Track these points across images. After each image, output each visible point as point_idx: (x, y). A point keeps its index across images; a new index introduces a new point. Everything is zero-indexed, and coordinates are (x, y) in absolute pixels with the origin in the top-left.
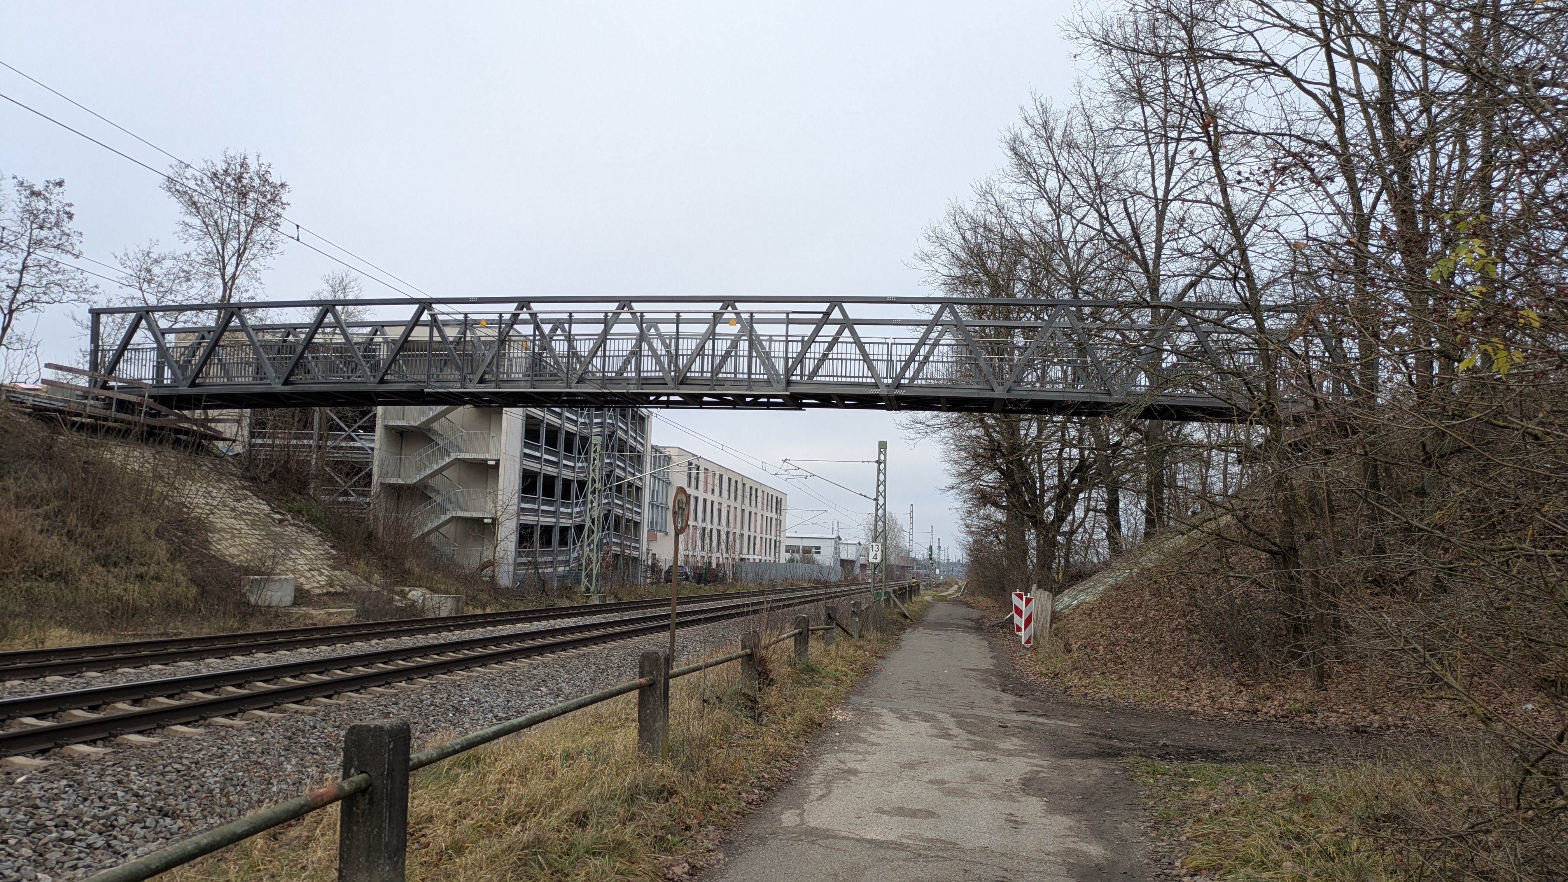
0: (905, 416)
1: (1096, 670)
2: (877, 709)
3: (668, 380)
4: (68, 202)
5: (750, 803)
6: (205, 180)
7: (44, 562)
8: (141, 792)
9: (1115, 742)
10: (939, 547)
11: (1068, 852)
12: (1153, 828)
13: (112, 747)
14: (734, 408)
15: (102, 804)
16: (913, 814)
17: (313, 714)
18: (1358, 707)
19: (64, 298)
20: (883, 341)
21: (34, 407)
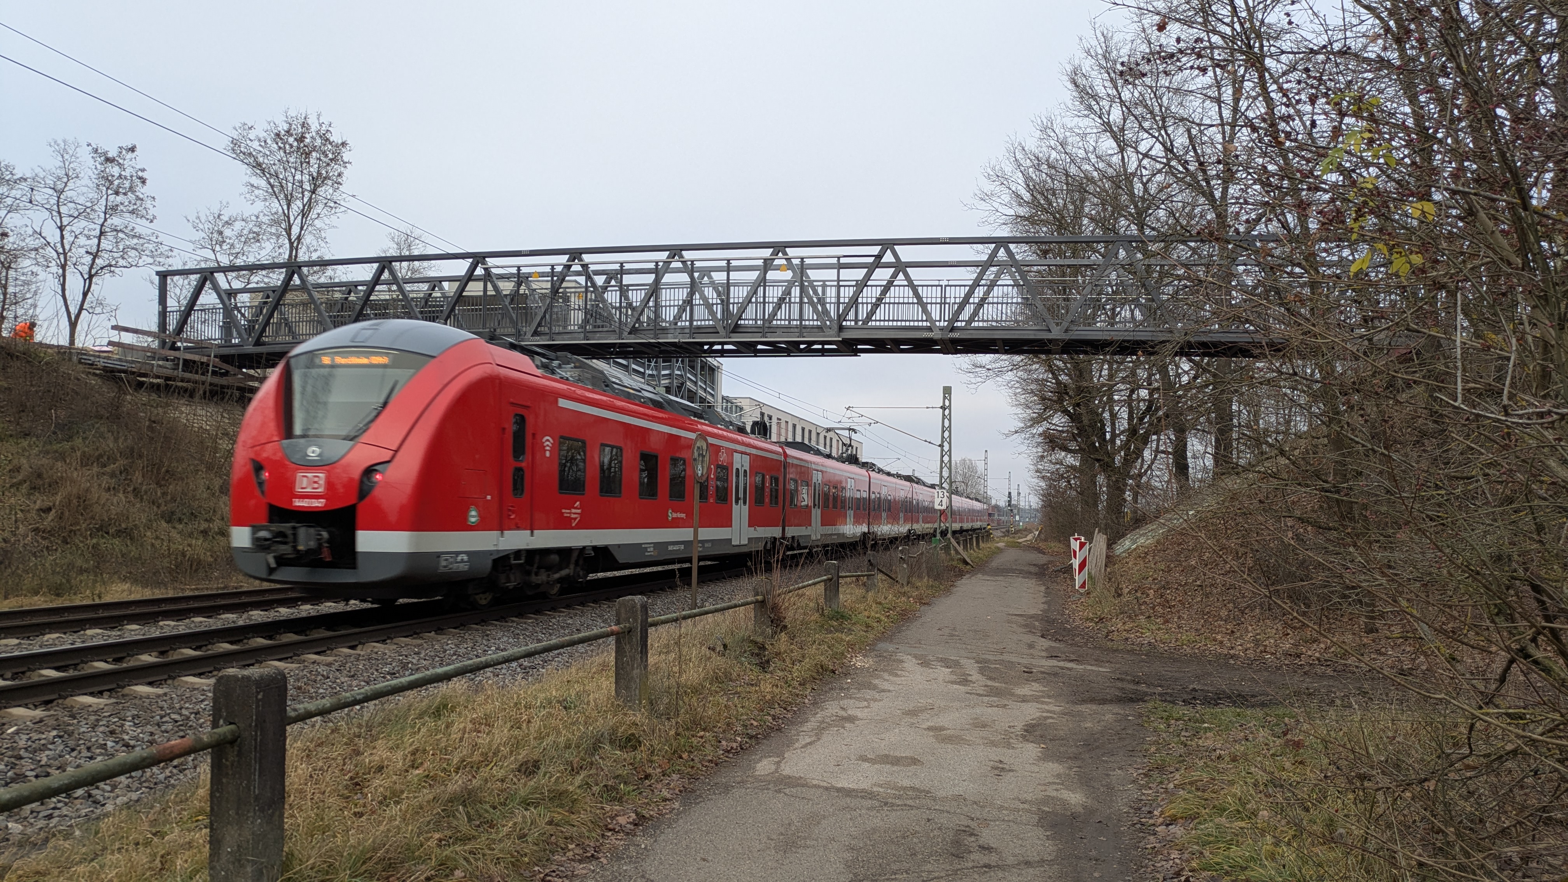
0: (964, 360)
1: (1142, 614)
2: (900, 656)
3: (720, 329)
4: (141, 167)
5: (728, 752)
6: (269, 141)
7: (110, 519)
8: (132, 743)
9: (1143, 687)
10: (1019, 494)
11: (1047, 800)
12: (1146, 775)
13: (117, 698)
14: (789, 356)
15: (89, 754)
16: (896, 761)
17: (329, 665)
18: (1408, 649)
19: (141, 263)
20: (937, 283)
21: (105, 369)
